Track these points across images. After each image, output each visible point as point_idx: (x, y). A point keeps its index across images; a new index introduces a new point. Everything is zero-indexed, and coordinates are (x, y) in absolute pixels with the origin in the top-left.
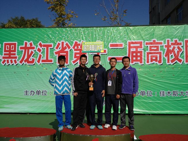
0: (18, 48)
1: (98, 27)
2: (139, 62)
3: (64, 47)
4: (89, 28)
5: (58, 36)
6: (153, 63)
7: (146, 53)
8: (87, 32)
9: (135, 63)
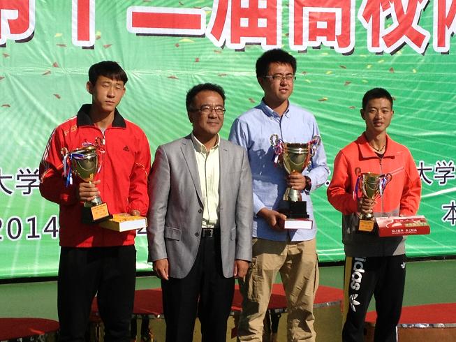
6: (319, 47)
7: (292, 2)
9: (247, 44)
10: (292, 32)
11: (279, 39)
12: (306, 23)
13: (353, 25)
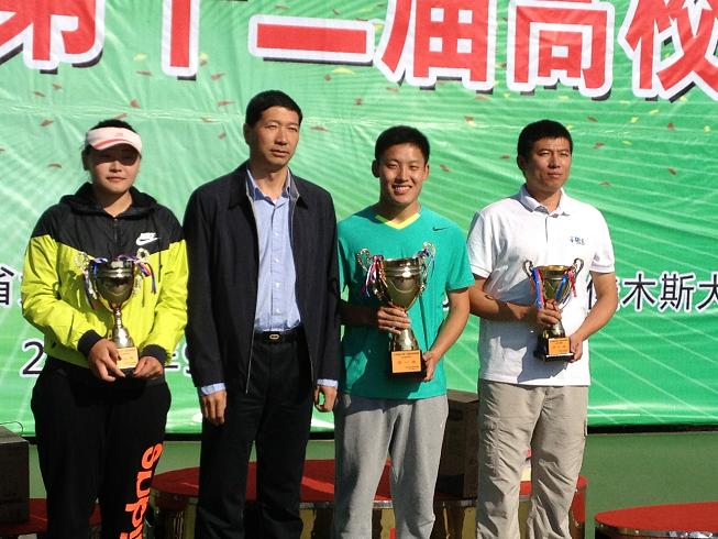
2: (465, 73)
6: (554, 87)
7: (512, 14)
9: (438, 78)
10: (511, 62)
11: (490, 72)
12: (534, 48)
13: (609, 57)
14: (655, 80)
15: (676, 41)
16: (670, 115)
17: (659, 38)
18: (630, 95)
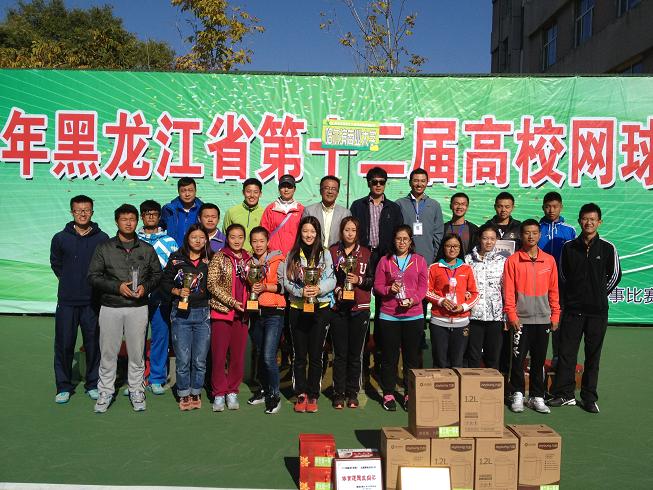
0: (100, 129)
1: (332, 75)
2: (445, 180)
3: (235, 129)
4: (307, 78)
5: (218, 98)
6: (484, 184)
7: (465, 156)
8: (302, 88)
9: (434, 182)
10: (465, 175)
11: (456, 179)
12: (475, 169)
13: (508, 169)
14: (529, 179)
15: (539, 163)
16: (536, 194)
17: (531, 162)
18: (518, 187)
